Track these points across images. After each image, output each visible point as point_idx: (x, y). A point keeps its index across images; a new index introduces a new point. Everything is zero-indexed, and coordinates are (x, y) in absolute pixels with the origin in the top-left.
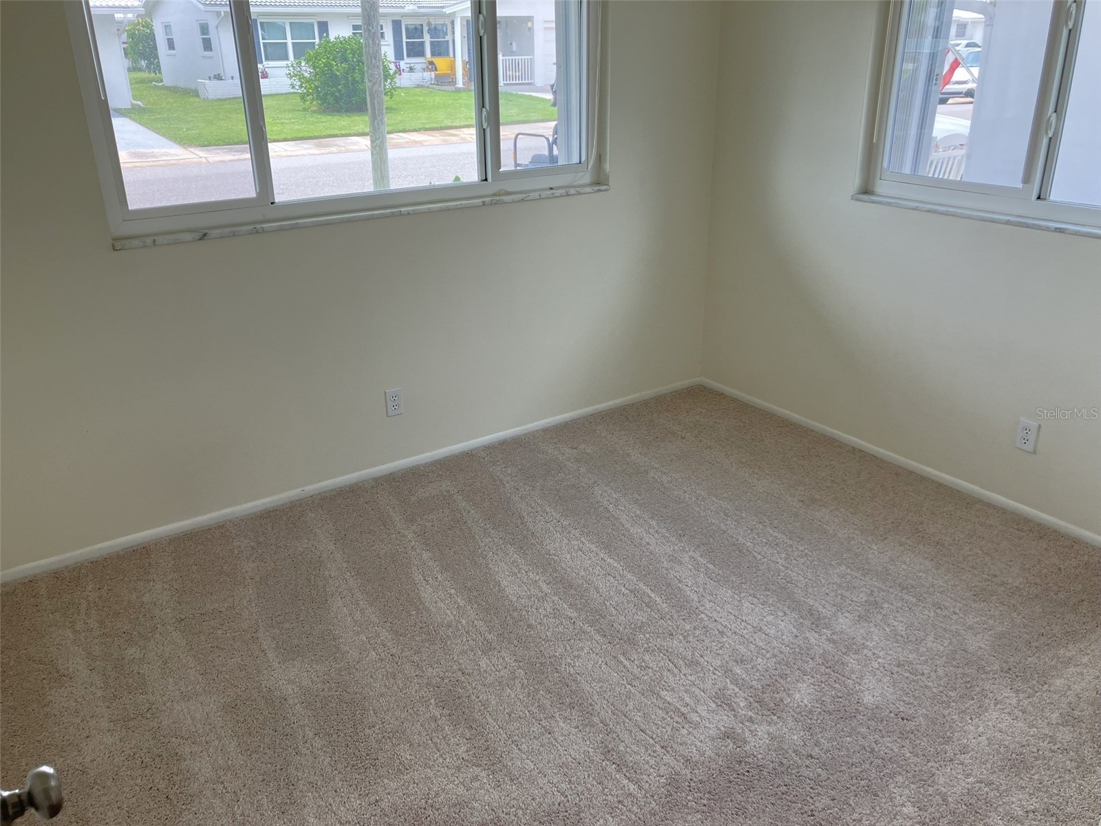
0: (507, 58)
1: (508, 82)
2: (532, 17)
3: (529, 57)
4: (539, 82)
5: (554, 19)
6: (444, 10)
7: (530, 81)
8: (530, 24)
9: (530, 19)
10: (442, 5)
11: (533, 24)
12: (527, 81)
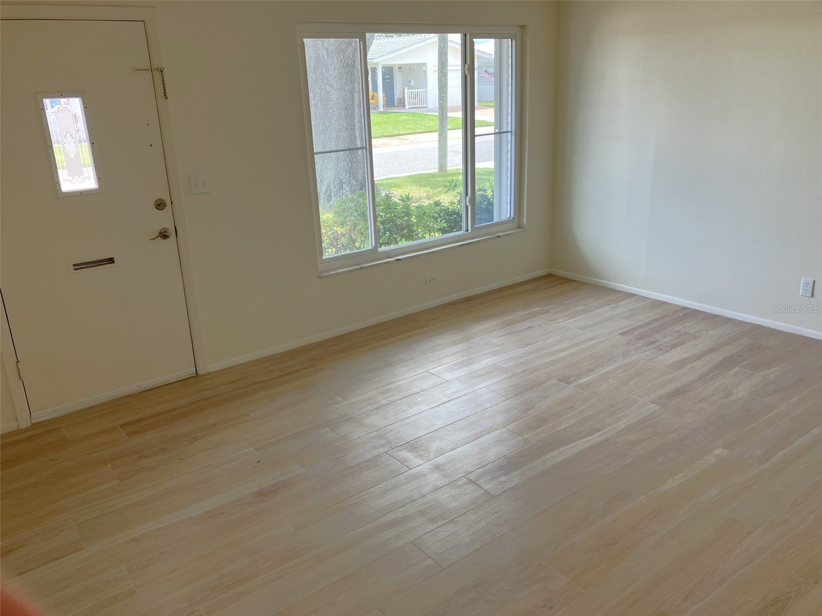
0: (410, 91)
1: (411, 107)
2: (426, 63)
3: (424, 90)
4: (430, 106)
5: (437, 65)
6: (373, 61)
7: (424, 106)
8: (424, 68)
9: (424, 65)
10: (371, 57)
11: (426, 68)
12: (423, 106)
